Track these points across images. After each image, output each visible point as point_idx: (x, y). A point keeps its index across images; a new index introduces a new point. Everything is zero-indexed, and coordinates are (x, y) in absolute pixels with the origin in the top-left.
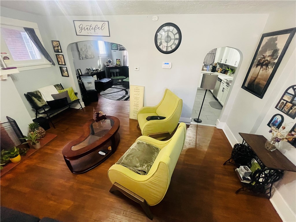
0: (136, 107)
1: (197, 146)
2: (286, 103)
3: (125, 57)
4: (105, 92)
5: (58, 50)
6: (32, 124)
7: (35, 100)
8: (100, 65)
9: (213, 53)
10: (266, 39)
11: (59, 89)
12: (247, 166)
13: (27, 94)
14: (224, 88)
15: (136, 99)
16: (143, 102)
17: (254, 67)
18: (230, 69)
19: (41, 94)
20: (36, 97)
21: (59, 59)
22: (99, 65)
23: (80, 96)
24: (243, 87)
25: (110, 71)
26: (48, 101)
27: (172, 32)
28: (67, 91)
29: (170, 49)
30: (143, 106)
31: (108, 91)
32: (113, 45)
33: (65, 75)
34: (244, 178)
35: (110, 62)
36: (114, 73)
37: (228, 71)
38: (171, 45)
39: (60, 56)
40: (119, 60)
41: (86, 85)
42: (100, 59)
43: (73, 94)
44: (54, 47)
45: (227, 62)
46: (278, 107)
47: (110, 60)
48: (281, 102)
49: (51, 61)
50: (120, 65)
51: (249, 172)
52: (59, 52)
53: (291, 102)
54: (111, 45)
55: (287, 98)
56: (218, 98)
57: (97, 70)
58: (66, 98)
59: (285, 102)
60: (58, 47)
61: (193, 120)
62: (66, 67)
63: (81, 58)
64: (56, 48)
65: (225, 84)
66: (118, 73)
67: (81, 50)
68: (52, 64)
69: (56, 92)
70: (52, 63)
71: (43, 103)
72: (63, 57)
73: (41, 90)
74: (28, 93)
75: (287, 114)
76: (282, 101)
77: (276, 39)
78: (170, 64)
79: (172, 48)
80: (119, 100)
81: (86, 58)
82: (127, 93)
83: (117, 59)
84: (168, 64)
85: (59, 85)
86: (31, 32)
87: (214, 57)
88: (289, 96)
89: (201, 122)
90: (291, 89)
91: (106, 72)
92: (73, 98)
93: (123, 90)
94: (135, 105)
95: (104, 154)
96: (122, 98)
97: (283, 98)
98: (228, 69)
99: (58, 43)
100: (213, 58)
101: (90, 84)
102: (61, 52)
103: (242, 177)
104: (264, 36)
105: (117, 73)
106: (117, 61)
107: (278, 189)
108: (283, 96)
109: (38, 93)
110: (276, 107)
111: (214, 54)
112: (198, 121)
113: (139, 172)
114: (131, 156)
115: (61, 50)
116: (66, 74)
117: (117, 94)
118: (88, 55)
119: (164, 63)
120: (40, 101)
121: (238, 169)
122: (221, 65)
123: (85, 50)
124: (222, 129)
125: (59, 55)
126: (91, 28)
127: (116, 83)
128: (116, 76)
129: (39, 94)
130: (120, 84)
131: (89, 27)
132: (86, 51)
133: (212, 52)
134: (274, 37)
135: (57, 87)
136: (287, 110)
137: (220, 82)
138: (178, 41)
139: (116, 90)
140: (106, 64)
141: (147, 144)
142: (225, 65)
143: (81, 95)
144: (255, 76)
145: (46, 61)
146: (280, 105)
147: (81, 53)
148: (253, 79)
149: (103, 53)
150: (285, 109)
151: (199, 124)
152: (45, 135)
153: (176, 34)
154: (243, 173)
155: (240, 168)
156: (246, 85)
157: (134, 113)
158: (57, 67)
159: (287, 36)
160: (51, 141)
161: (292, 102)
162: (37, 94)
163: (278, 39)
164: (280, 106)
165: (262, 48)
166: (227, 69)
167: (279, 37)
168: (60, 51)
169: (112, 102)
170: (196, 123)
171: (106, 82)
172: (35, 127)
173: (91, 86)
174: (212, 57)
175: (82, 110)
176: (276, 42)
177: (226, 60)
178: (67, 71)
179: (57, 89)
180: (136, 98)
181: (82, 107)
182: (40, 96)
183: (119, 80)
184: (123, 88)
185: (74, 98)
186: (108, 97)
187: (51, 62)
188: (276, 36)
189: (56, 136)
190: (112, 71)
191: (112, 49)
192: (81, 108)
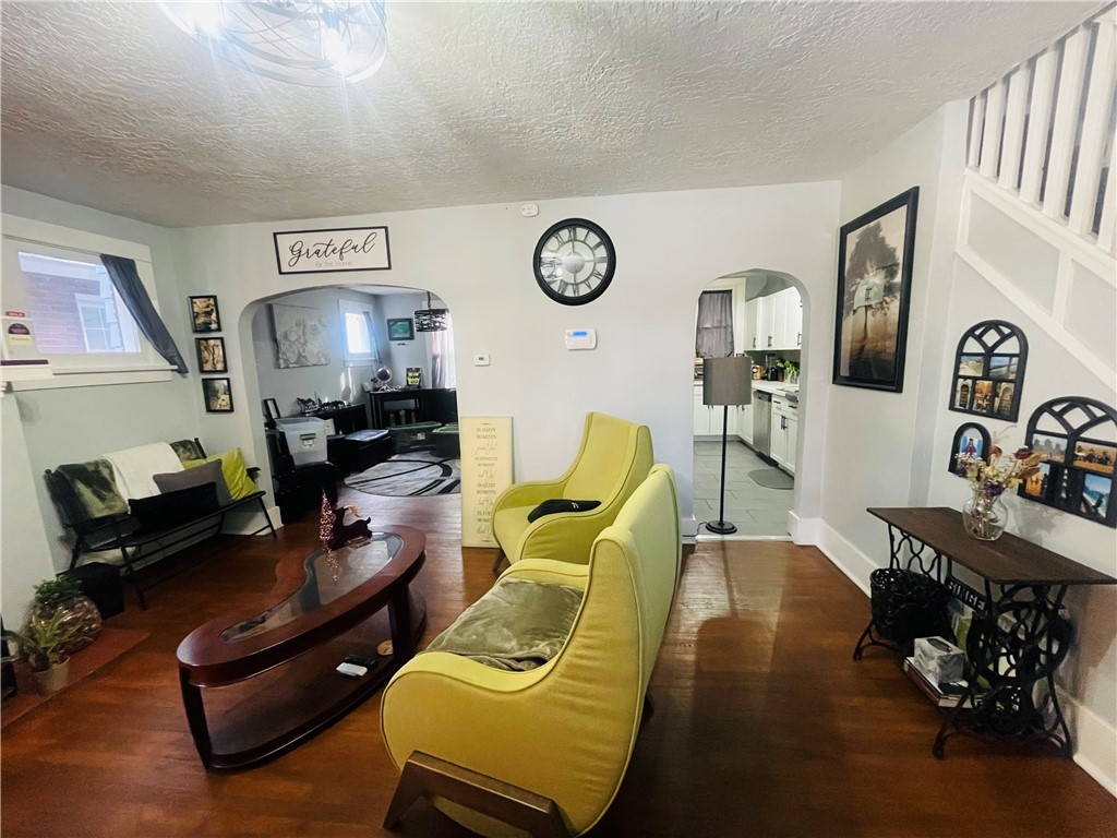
0: (483, 496)
1: (739, 607)
2: (974, 384)
3: (439, 361)
4: (362, 475)
5: (206, 325)
6: (51, 582)
7: (86, 492)
8: (348, 388)
9: (724, 324)
10: (853, 238)
11: (189, 459)
12: (938, 638)
13: (57, 472)
14: (784, 418)
15: (485, 465)
16: (510, 471)
17: (848, 314)
18: (787, 362)
19: (111, 473)
20: (88, 484)
21: (206, 354)
22: (343, 388)
23: (266, 482)
24: (836, 381)
25: (382, 406)
26: (138, 497)
27: (584, 242)
28: (219, 462)
29: (584, 291)
30: (511, 481)
31: (375, 471)
32: (395, 327)
33: (218, 408)
34: (947, 689)
35: (384, 376)
36: (397, 413)
37: (785, 368)
38: (587, 280)
39: (212, 342)
40: (418, 370)
41: (295, 447)
42: (349, 369)
43: (241, 473)
44: (196, 316)
45: (773, 342)
46: (957, 406)
47: (384, 371)
48: (959, 388)
49: (176, 359)
50: (419, 386)
51: (952, 653)
52: (210, 330)
53: (986, 377)
54: (390, 327)
55: (968, 369)
56: (773, 456)
57: (336, 403)
58: (212, 486)
59: (969, 382)
60: (208, 314)
61: (703, 527)
62: (228, 379)
63: (281, 361)
64: (201, 320)
65: (785, 404)
66: (413, 414)
67: (286, 337)
68: (178, 371)
69: (173, 464)
70: (176, 367)
71: (114, 506)
72: (220, 347)
73: (115, 459)
74: (62, 467)
75: (991, 414)
76: (961, 381)
77: (878, 228)
78: (591, 332)
79: (589, 287)
80: (418, 493)
81: (301, 362)
82: (447, 471)
83: (409, 370)
84: (585, 334)
85: (190, 442)
86: (122, 269)
87: (729, 337)
88: (972, 362)
89: (732, 530)
90: (971, 340)
91: (368, 410)
92: (238, 487)
93: (433, 464)
94: (482, 488)
95: (362, 671)
96: (428, 488)
97: (961, 373)
98: (783, 362)
99: (212, 301)
100: (729, 340)
101: (311, 442)
102: (219, 329)
103: (936, 686)
104: (845, 231)
105: (408, 412)
106: (410, 374)
107: (1082, 701)
108: (957, 368)
109: (101, 468)
110: (952, 407)
111: (729, 329)
112: (721, 528)
113: (520, 666)
114: (479, 623)
115: (218, 322)
116: (224, 403)
117: (410, 478)
118: (306, 354)
119: (571, 331)
120: (102, 499)
121: (911, 659)
122: (759, 357)
123: (299, 338)
124: (815, 547)
125: (207, 339)
126: (331, 248)
127: (406, 444)
128: (407, 423)
129: (105, 473)
130: (420, 447)
131: (323, 248)
132: (302, 341)
133: (721, 322)
134: (872, 224)
135: (181, 449)
136: (986, 403)
137: (767, 403)
138: (605, 265)
139: (405, 467)
140: (369, 386)
141: (539, 584)
142: (772, 354)
143: (273, 477)
144: (862, 335)
145: (156, 360)
146: (958, 396)
147: (283, 348)
148: (858, 346)
149: (360, 351)
150: (980, 402)
151: (727, 537)
152: (97, 636)
153: (598, 245)
154: (933, 665)
155: (917, 652)
156: (844, 372)
157: (479, 520)
158: (194, 381)
159: (902, 211)
160: (123, 657)
161: (988, 373)
162: (98, 472)
163: (882, 225)
164: (963, 398)
165: (851, 260)
166: (782, 366)
167: (883, 220)
168: (214, 326)
169: (390, 502)
170: (717, 537)
171: (368, 439)
172: (60, 597)
173: (312, 449)
174: (723, 337)
175: (272, 537)
176: (881, 234)
177: (770, 338)
178: (229, 390)
179: (179, 456)
180: (485, 462)
181: (270, 525)
182: (104, 479)
183: (419, 435)
184: (433, 459)
185: (246, 486)
186: (376, 489)
187: (175, 364)
188: (876, 221)
189: (147, 635)
190: (388, 405)
191: (392, 339)
192: (268, 531)
